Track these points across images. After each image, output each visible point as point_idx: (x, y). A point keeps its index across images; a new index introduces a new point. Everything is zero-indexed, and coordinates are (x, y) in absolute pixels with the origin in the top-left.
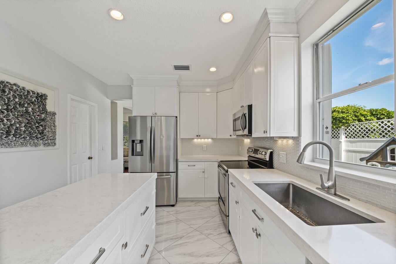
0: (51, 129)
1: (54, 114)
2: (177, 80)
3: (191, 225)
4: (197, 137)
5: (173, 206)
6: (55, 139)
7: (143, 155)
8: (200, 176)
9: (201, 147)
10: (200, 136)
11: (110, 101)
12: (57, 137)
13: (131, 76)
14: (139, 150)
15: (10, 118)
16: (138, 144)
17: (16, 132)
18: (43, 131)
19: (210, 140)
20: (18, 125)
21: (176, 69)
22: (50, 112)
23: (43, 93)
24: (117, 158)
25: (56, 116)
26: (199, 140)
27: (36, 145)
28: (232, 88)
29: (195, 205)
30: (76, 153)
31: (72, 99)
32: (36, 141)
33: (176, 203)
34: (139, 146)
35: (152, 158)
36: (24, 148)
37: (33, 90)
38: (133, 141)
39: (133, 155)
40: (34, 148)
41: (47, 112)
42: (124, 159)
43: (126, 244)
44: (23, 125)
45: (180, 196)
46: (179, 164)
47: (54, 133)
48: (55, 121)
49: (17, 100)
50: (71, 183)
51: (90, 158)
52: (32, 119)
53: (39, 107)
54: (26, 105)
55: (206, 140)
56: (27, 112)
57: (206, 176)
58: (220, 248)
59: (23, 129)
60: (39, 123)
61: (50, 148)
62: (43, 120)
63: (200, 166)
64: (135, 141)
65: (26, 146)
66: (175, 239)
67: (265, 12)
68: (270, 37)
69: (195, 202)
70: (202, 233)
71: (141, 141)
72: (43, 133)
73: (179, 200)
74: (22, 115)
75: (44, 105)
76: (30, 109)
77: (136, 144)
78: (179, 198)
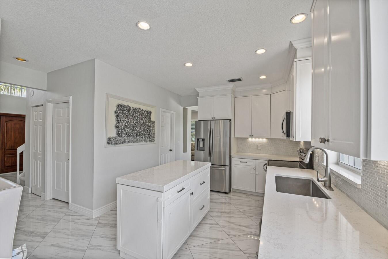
0: (153, 132)
1: (154, 122)
2: (232, 89)
3: (238, 208)
4: (251, 137)
5: (227, 193)
6: (154, 137)
7: (204, 150)
8: (251, 172)
9: (255, 145)
10: (253, 136)
11: (183, 108)
12: (155, 136)
13: (197, 90)
14: (201, 146)
15: (138, 127)
16: (201, 142)
17: (140, 134)
18: (149, 133)
19: (265, 140)
20: (140, 130)
21: (229, 82)
22: (152, 122)
23: (150, 110)
24: (187, 152)
25: (155, 123)
26: (254, 139)
27: (147, 141)
28: (285, 90)
29: (245, 197)
30: (163, 147)
31: (162, 111)
32: (147, 139)
33: (229, 192)
34: (201, 143)
35: (210, 154)
36: (142, 143)
37: (146, 110)
38: (198, 139)
39: (197, 149)
40: (145, 143)
41: (151, 121)
42: (191, 153)
43: (192, 193)
44: (142, 130)
45: (233, 187)
46: (233, 160)
47: (154, 134)
48: (154, 127)
49: (140, 117)
50: (160, 165)
51: (171, 150)
52: (145, 126)
53: (148, 119)
54: (143, 119)
55: (261, 139)
56: (144, 123)
57: (257, 173)
58: (256, 225)
59: (142, 132)
60: (148, 128)
61: (152, 143)
62: (150, 126)
63: (250, 163)
64: (199, 139)
65: (143, 142)
66: (224, 213)
67: (291, 43)
68: (296, 62)
69: (246, 195)
70: (245, 214)
71: (203, 140)
72: (149, 134)
73: (233, 191)
74: (142, 125)
75: (150, 118)
76: (145, 121)
77: (200, 142)
78: (232, 189)
